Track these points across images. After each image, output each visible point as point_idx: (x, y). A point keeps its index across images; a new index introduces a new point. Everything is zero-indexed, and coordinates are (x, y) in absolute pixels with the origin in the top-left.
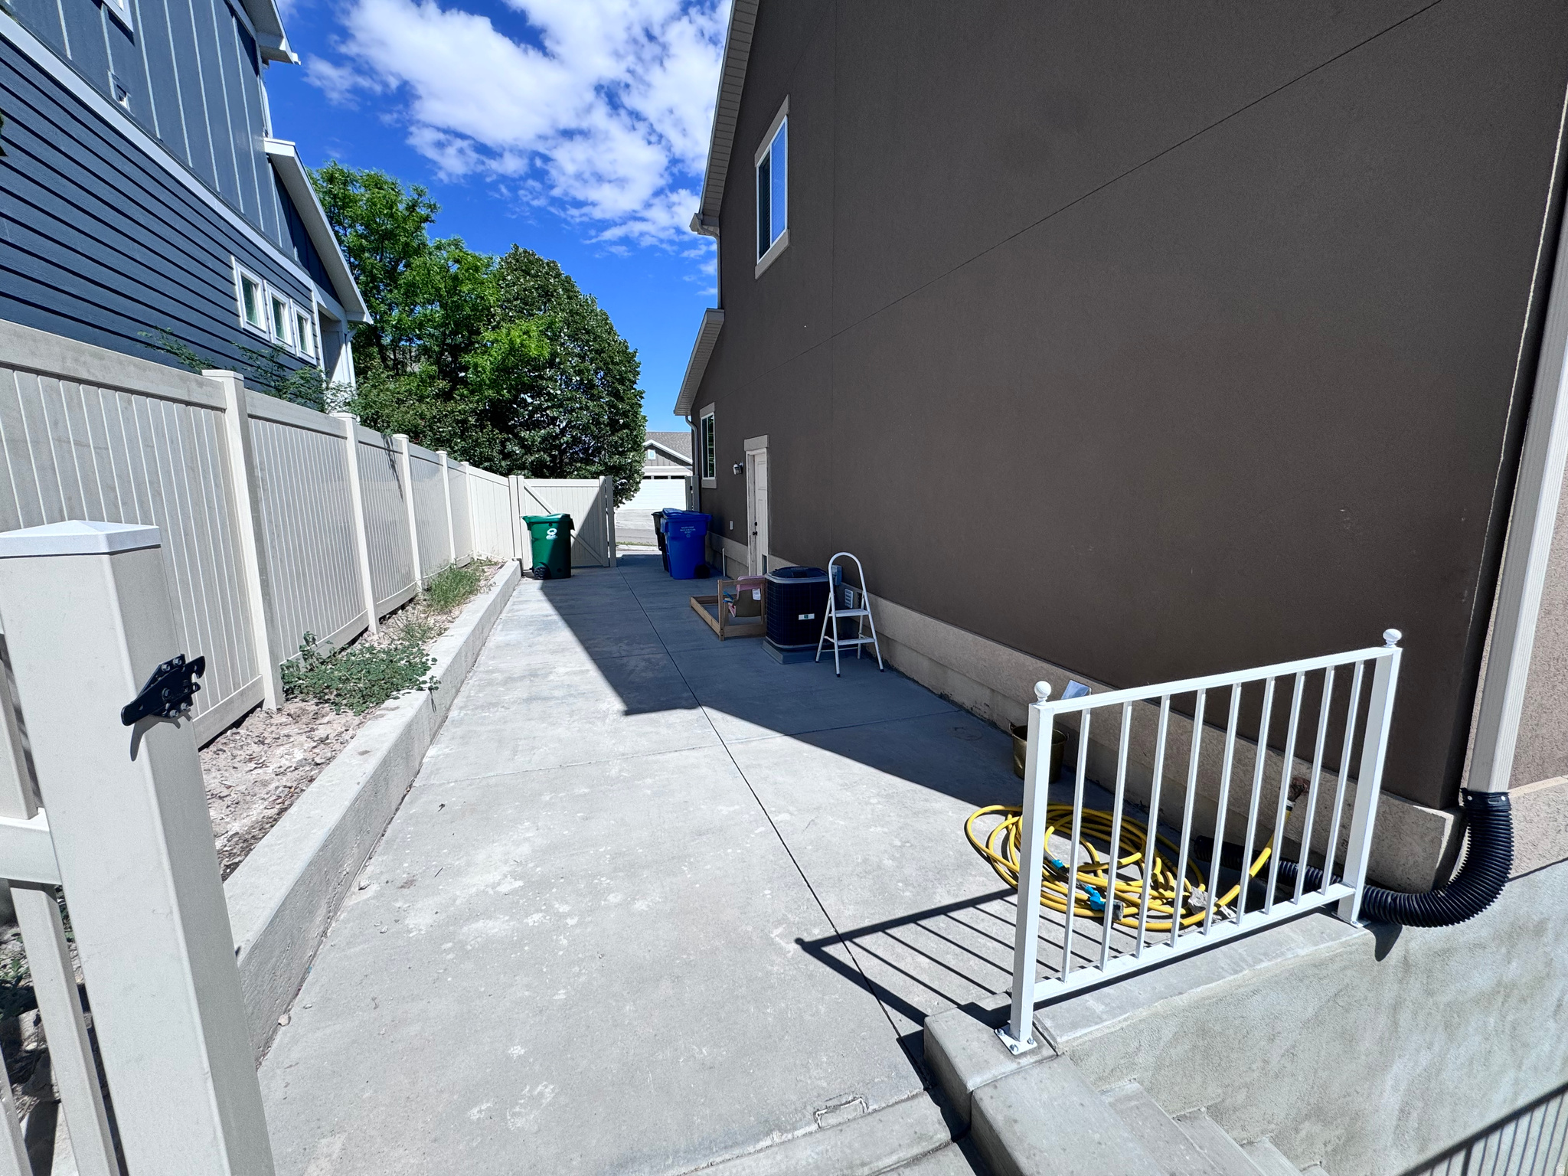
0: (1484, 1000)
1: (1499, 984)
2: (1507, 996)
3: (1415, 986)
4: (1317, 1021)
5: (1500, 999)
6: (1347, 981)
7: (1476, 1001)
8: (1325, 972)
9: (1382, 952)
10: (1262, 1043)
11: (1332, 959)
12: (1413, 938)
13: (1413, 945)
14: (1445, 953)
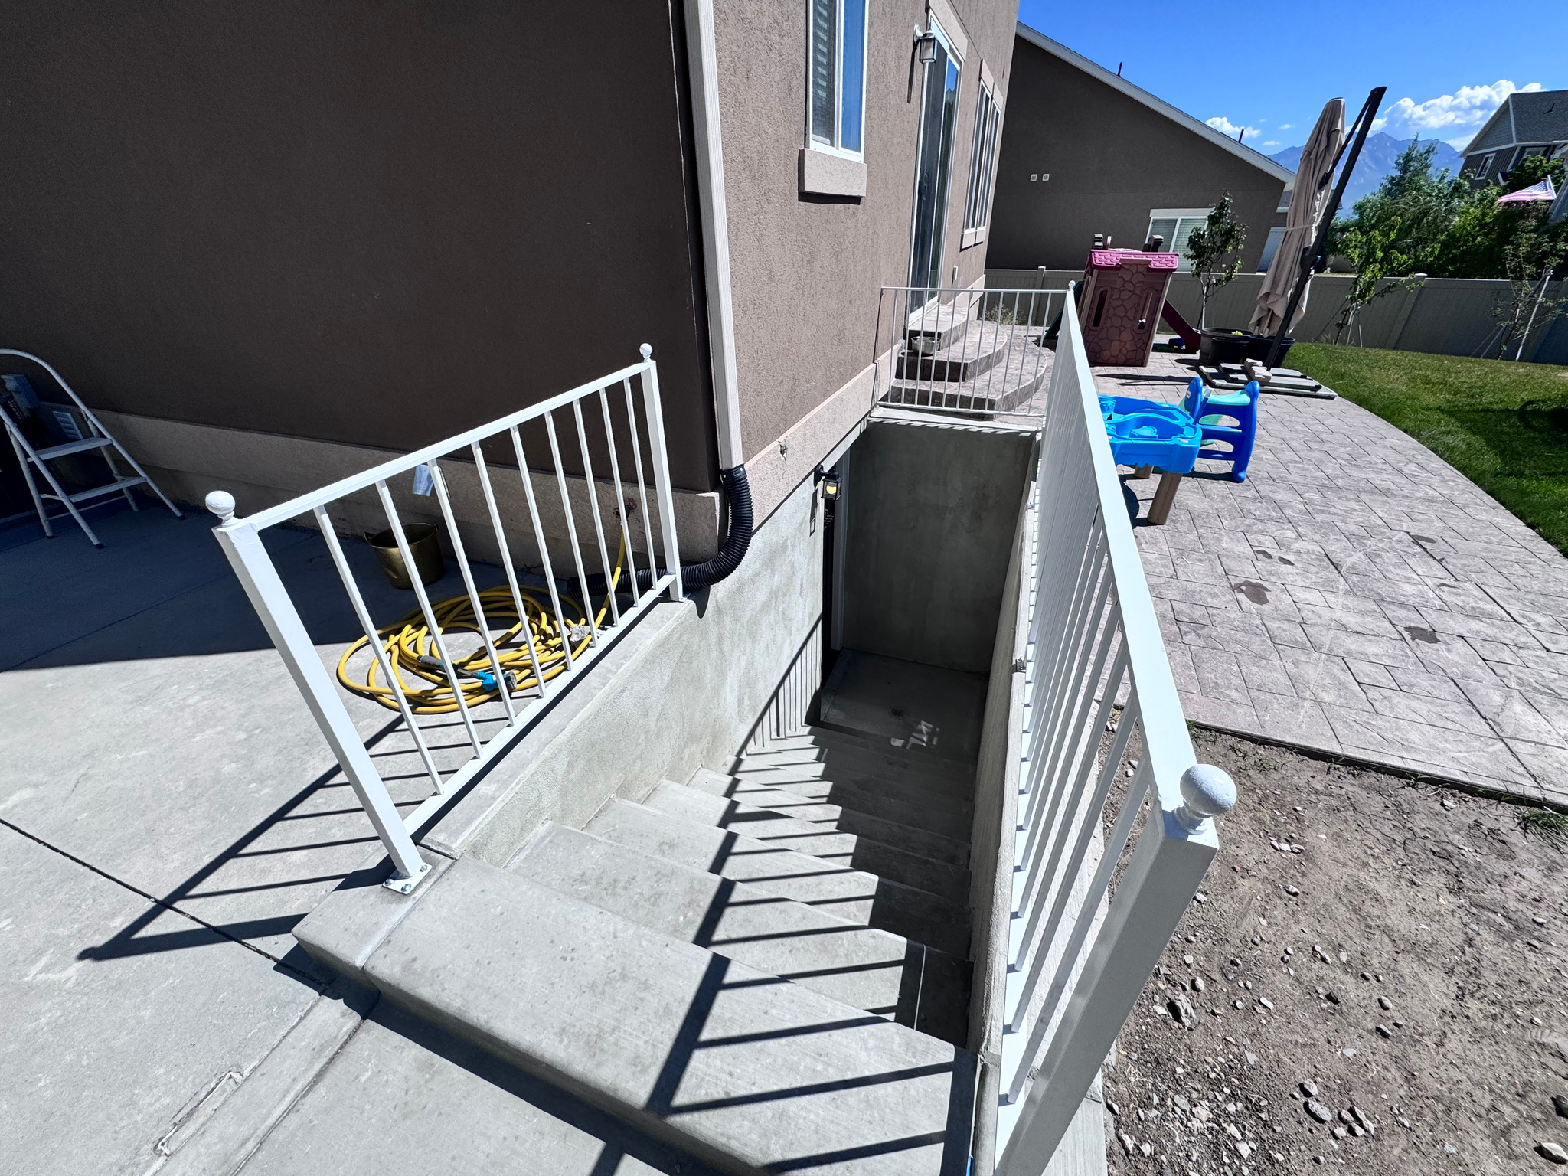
0: (766, 607)
1: (771, 593)
2: (776, 598)
3: (728, 621)
4: (674, 681)
5: (773, 601)
6: (685, 643)
7: (762, 610)
8: (668, 647)
9: (701, 611)
10: (640, 722)
11: (671, 635)
12: (719, 591)
13: (720, 595)
14: (738, 591)
